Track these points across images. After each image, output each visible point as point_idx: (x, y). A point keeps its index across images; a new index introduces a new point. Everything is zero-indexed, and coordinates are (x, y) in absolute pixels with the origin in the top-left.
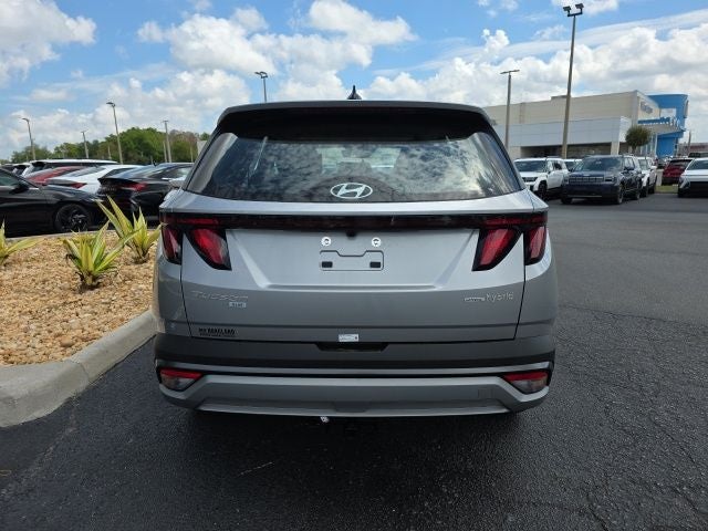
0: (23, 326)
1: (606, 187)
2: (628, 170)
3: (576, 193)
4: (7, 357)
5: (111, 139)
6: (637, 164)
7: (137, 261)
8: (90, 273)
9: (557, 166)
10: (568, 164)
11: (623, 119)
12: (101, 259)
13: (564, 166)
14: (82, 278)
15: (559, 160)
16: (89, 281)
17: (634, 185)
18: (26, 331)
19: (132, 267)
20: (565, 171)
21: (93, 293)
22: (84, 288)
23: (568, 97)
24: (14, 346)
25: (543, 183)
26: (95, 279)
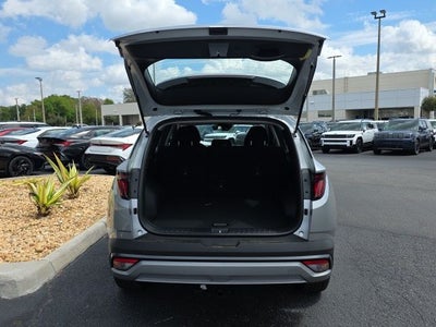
0: (8, 240)
1: (406, 142)
2: (421, 130)
3: (383, 146)
4: (4, 258)
5: (36, 103)
6: (429, 125)
7: (71, 197)
8: (44, 206)
9: (371, 126)
10: (379, 125)
11: (422, 90)
12: (51, 195)
13: (376, 126)
14: (39, 208)
15: (371, 122)
16: (43, 211)
17: (428, 140)
18: (11, 242)
19: (69, 201)
20: (376, 130)
21: (46, 219)
22: (40, 215)
23: (378, 73)
24: (7, 252)
25: (360, 138)
26: (47, 209)
